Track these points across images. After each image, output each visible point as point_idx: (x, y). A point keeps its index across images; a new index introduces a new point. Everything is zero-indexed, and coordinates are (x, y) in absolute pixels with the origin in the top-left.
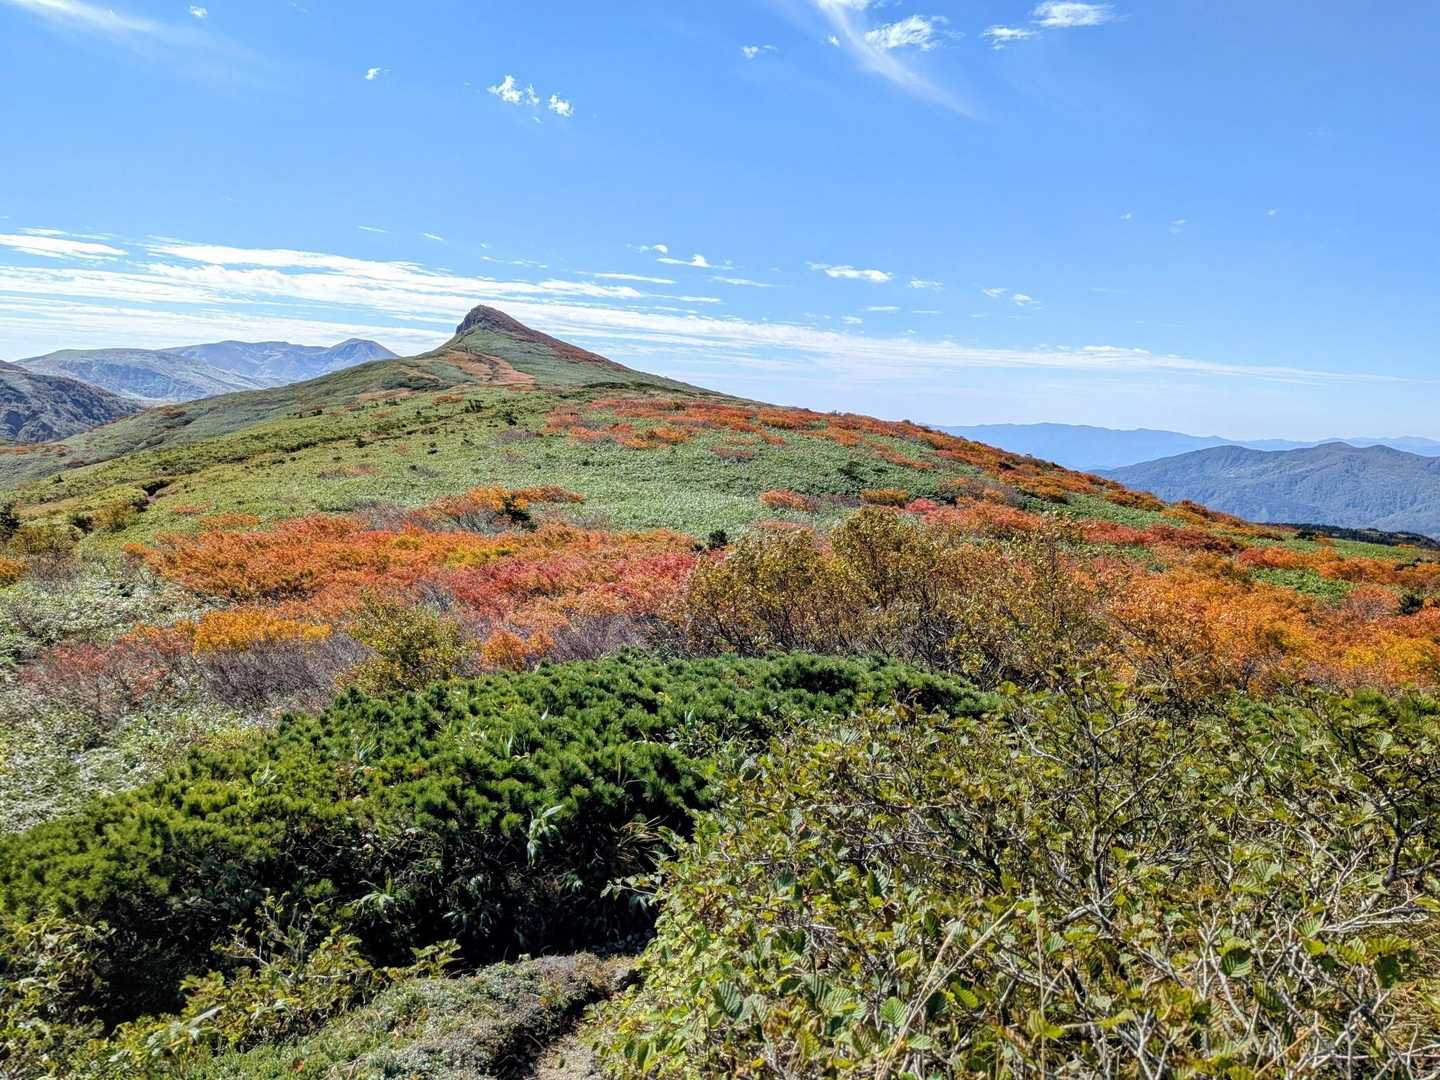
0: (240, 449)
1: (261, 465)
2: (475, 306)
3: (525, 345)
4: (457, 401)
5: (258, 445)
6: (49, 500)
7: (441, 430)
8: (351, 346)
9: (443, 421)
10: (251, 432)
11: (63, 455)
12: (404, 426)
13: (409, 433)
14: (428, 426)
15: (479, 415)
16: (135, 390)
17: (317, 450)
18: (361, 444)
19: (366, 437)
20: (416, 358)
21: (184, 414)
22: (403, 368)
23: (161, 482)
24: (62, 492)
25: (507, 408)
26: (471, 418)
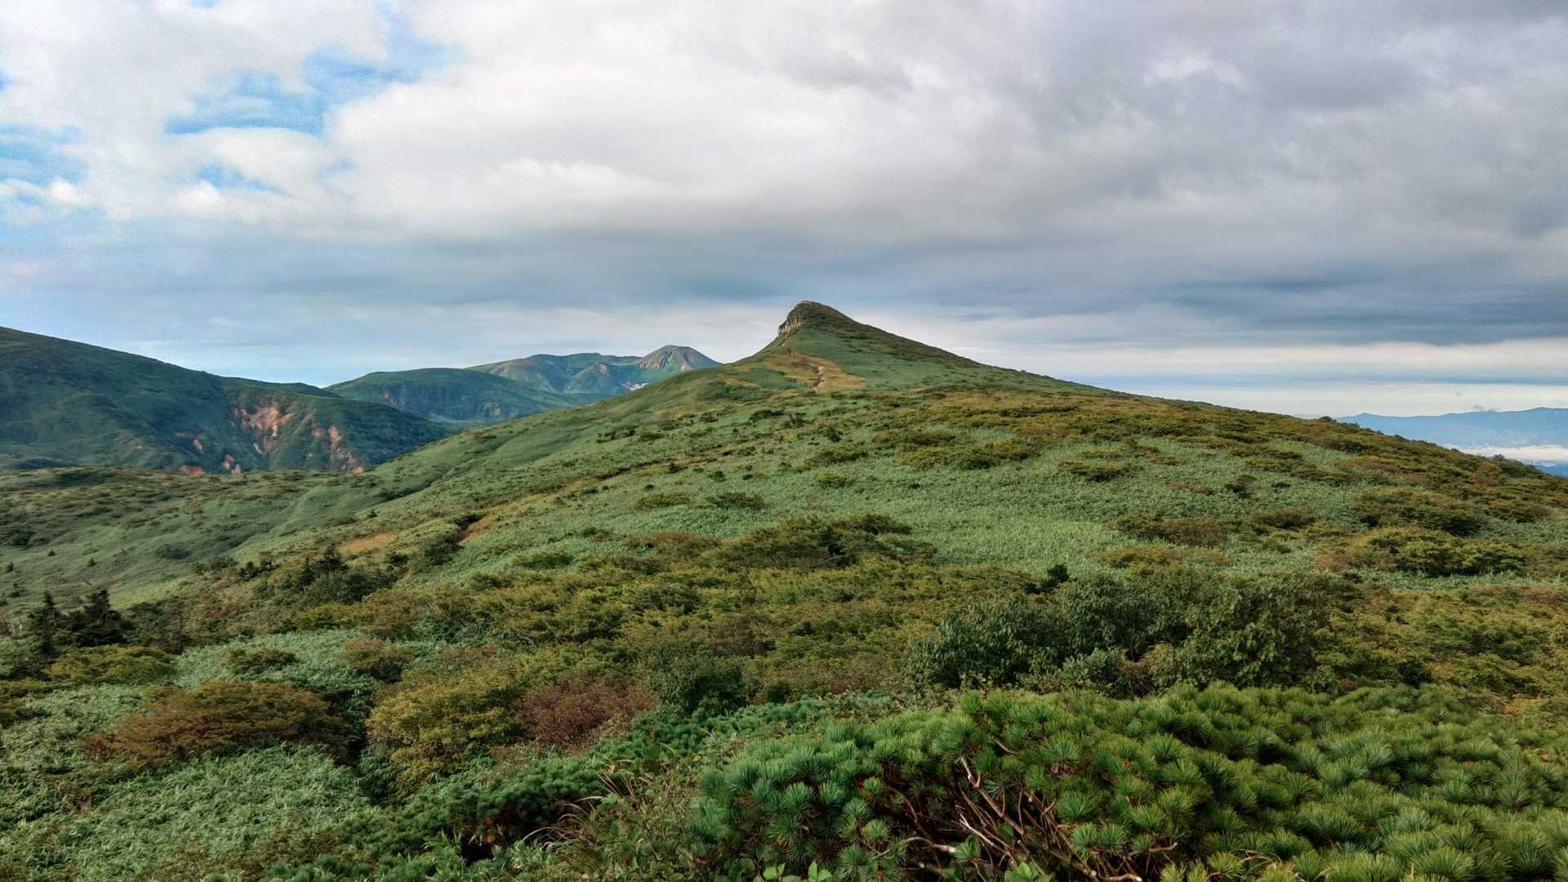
0: (551, 477)
1: (572, 496)
2: (800, 302)
3: (855, 343)
4: (779, 414)
5: (570, 472)
6: (364, 536)
7: (759, 450)
8: (667, 352)
9: (761, 440)
10: (562, 458)
11: (373, 485)
12: (720, 446)
13: (726, 454)
14: (746, 445)
15: (800, 430)
16: (444, 413)
17: (630, 476)
18: (674, 469)
19: (681, 460)
20: (733, 365)
21: (494, 437)
22: (721, 377)
23: (474, 516)
24: (375, 527)
25: (830, 421)
26: (791, 434)
